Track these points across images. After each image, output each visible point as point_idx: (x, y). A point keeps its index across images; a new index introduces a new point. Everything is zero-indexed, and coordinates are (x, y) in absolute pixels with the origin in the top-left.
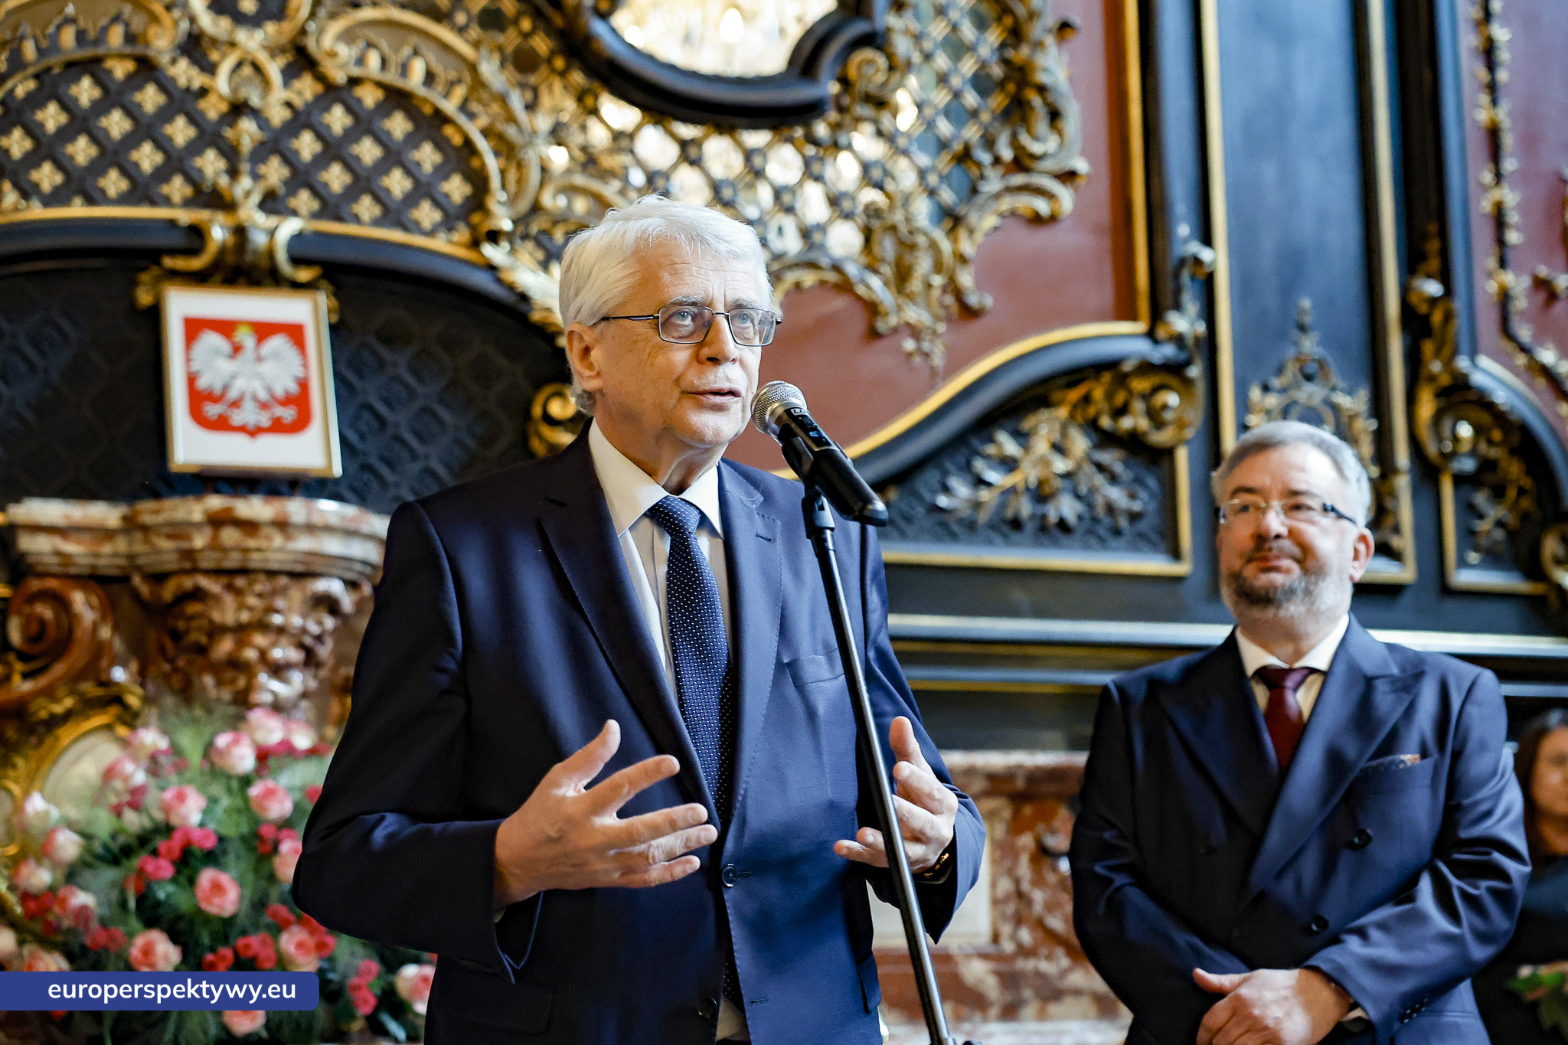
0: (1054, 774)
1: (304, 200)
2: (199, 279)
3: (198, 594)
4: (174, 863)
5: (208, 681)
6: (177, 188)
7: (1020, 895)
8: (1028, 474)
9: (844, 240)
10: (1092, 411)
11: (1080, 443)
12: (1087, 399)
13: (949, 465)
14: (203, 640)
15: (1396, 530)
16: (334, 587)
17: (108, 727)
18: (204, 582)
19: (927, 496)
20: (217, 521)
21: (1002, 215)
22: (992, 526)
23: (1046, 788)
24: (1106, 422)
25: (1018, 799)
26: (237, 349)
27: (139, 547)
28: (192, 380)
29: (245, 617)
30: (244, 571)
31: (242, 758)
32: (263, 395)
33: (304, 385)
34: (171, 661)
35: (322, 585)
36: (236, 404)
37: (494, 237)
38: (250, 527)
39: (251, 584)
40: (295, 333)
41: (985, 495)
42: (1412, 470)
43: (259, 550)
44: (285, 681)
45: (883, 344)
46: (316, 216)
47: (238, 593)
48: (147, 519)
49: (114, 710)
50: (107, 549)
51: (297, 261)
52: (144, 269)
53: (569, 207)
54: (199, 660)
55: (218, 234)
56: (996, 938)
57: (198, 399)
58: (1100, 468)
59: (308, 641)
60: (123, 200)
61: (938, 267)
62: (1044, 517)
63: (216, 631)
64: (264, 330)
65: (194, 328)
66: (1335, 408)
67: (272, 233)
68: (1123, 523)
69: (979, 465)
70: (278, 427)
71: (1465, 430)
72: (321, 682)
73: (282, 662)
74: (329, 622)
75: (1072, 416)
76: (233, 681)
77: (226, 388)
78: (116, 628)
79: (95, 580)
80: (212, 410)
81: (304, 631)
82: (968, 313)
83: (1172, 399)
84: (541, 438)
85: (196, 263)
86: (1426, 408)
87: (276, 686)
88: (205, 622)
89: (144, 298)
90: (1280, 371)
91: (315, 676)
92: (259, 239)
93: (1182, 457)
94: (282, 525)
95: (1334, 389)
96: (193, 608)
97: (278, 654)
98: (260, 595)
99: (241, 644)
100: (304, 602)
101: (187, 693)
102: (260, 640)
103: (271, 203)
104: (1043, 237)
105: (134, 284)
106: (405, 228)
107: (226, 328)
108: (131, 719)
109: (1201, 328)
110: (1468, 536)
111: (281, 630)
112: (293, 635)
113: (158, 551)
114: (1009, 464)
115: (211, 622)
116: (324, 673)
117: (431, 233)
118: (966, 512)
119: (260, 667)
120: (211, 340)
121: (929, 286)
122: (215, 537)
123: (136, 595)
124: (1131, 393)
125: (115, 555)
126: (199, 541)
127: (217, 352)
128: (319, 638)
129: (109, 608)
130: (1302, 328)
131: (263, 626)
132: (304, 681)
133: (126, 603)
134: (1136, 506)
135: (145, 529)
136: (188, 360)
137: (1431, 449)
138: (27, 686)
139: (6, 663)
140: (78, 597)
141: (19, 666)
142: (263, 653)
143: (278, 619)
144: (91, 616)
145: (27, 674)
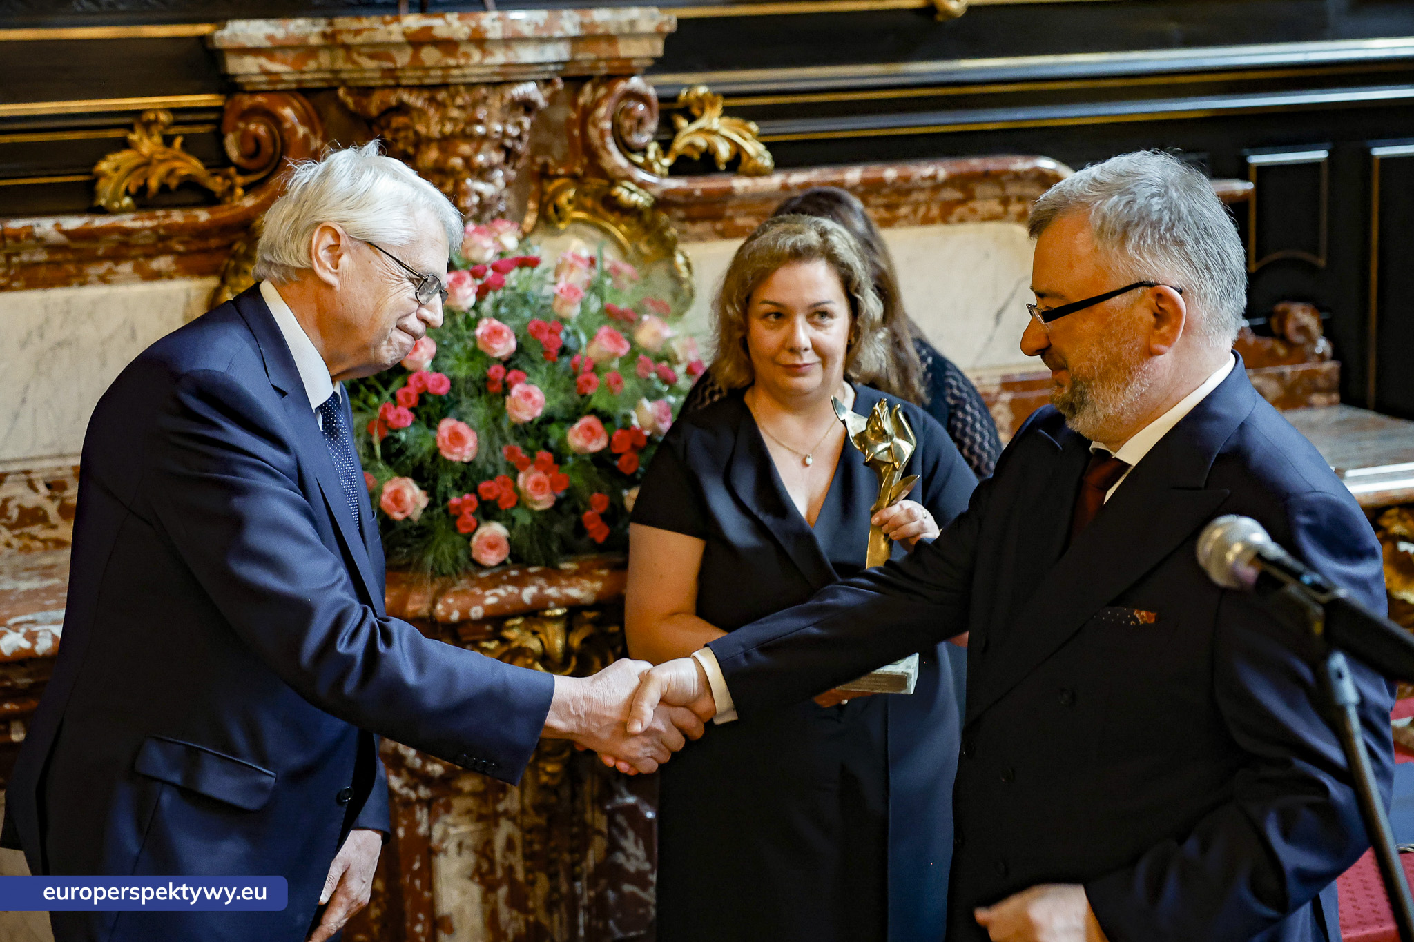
3: (402, 108)
4: (413, 410)
14: (411, 150)
16: (528, 90)
18: (406, 97)
20: (417, 42)
27: (341, 64)
29: (448, 128)
30: (445, 86)
31: (466, 298)
35: (520, 91)
38: (448, 46)
39: (453, 97)
43: (458, 67)
44: (491, 181)
47: (441, 106)
48: (348, 38)
50: (311, 66)
59: (508, 143)
63: (422, 142)
72: (518, 171)
73: (485, 165)
74: (527, 122)
79: (303, 92)
81: (504, 134)
87: (481, 187)
88: (411, 134)
91: (513, 168)
94: (479, 41)
96: (398, 121)
97: (480, 159)
98: (461, 108)
99: (446, 153)
100: (503, 107)
102: (465, 149)
111: (485, 137)
112: (496, 139)
113: (361, 69)
115: (416, 133)
116: (520, 164)
119: (466, 173)
122: (416, 57)
123: (342, 106)
125: (318, 72)
126: (402, 59)
128: (519, 138)
129: (316, 119)
131: (467, 137)
132: (505, 175)
133: (333, 113)
135: (346, 46)
138: (249, 202)
139: (227, 177)
140: (288, 112)
141: (240, 180)
142: (467, 160)
143: (480, 129)
144: (302, 131)
145: (248, 189)
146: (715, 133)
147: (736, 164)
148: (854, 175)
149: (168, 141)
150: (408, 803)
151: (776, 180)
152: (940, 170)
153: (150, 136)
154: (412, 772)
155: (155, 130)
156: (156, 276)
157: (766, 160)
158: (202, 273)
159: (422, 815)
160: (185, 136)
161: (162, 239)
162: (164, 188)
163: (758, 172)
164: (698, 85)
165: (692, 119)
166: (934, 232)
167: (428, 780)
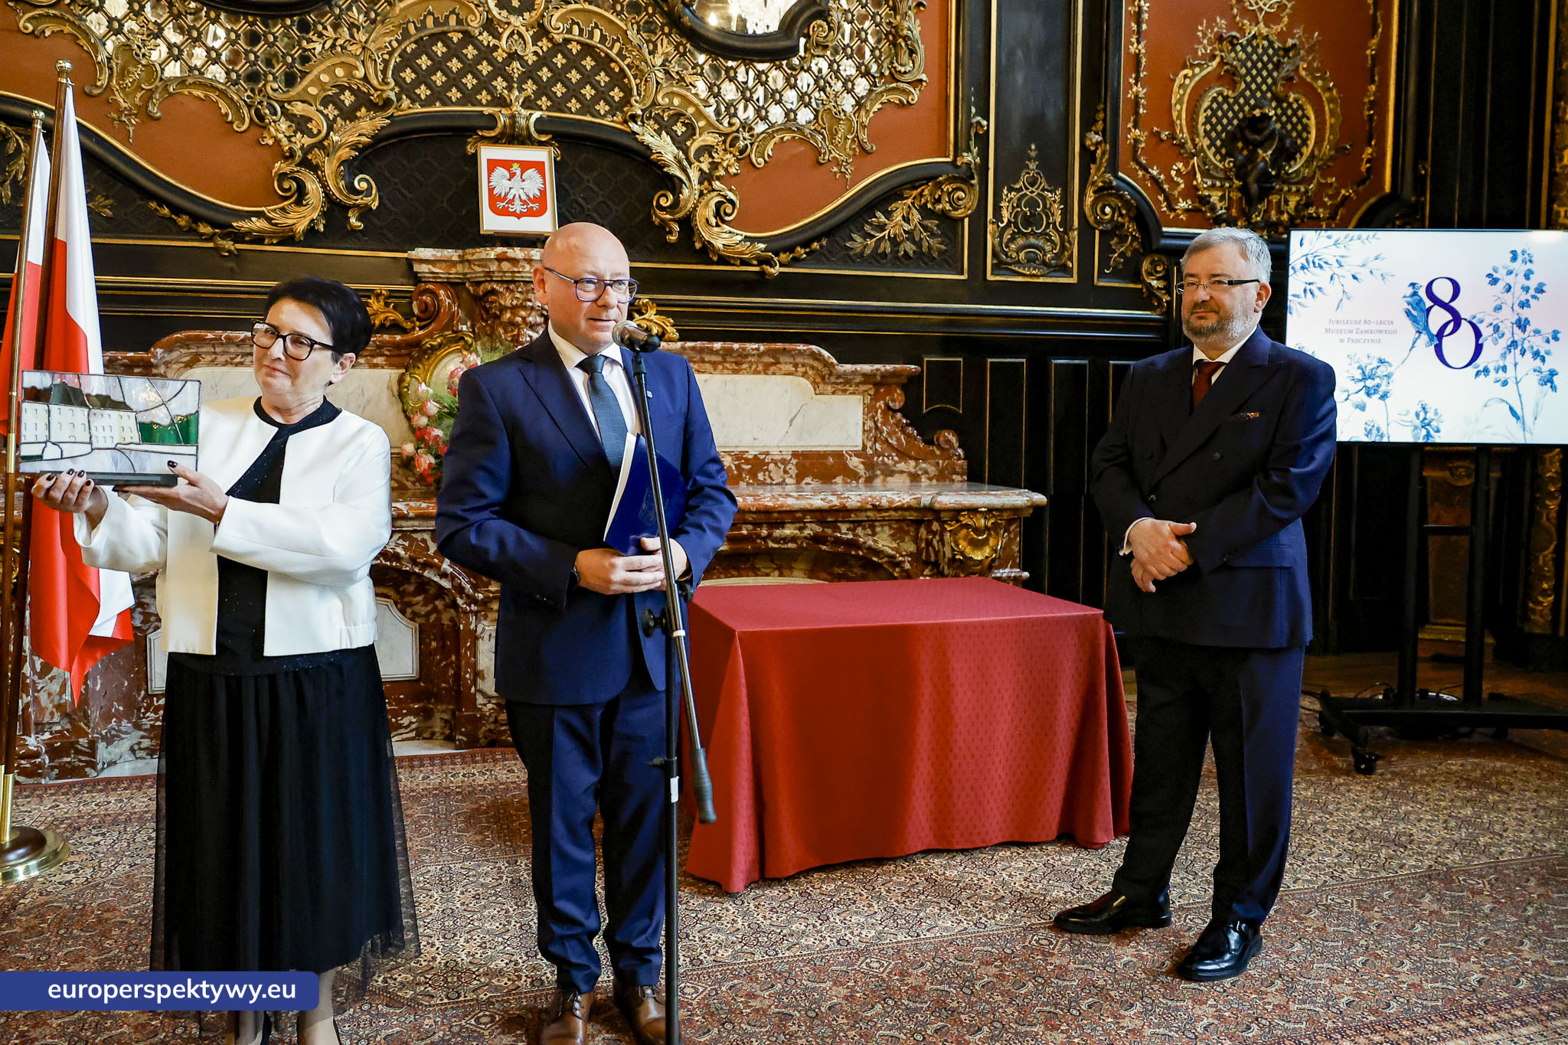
0: (894, 374)
1: (544, 102)
2: (495, 141)
3: (493, 292)
5: (501, 331)
6: (484, 96)
7: (877, 428)
8: (891, 230)
9: (804, 116)
10: (923, 201)
11: (916, 216)
12: (921, 195)
13: (852, 227)
14: (498, 312)
15: (1070, 258)
17: (459, 351)
18: (496, 286)
19: (842, 243)
20: (500, 259)
21: (882, 103)
22: (870, 255)
23: (890, 380)
24: (929, 206)
25: (877, 385)
26: (512, 175)
27: (466, 271)
28: (491, 190)
29: (515, 302)
30: (514, 282)
32: (524, 197)
33: (543, 192)
34: (486, 321)
36: (511, 202)
37: (633, 118)
38: (514, 261)
39: (517, 287)
40: (539, 166)
41: (871, 242)
42: (1080, 229)
43: (519, 272)
45: (822, 167)
46: (549, 109)
47: (512, 291)
48: (469, 257)
49: (462, 343)
50: (453, 271)
51: (539, 132)
52: (470, 136)
53: (672, 104)
54: (497, 322)
55: (502, 120)
56: (864, 447)
57: (494, 199)
58: (926, 228)
60: (459, 103)
61: (850, 132)
62: (898, 251)
63: (503, 309)
64: (525, 166)
65: (493, 164)
66: (1044, 199)
67: (528, 118)
68: (935, 255)
69: (867, 228)
70: (531, 213)
71: (1108, 210)
75: (913, 203)
76: (513, 331)
77: (506, 195)
78: (459, 307)
79: (449, 284)
80: (500, 205)
81: (543, 309)
82: (866, 152)
83: (961, 194)
84: (656, 216)
85: (493, 134)
86: (1089, 199)
87: (530, 333)
88: (498, 304)
89: (470, 150)
90: (1017, 181)
92: (523, 122)
93: (966, 220)
94: (529, 261)
95: (1044, 190)
96: (493, 298)
97: (530, 319)
98: (521, 293)
99: (514, 314)
101: (492, 335)
102: (523, 313)
103: (529, 104)
104: (904, 112)
105: (466, 143)
106: (593, 116)
107: (507, 164)
108: (468, 347)
109: (978, 160)
110: (1104, 262)
111: (532, 308)
113: (476, 272)
114: (881, 227)
115: (501, 304)
117: (603, 117)
118: (858, 250)
119: (523, 326)
120: (500, 171)
121: (846, 138)
122: (499, 266)
123: (467, 292)
124: (942, 191)
125: (457, 273)
126: (494, 267)
127: (503, 176)
129: (456, 298)
130: (1030, 159)
131: (525, 308)
133: (464, 295)
134: (944, 247)
135: (469, 261)
136: (489, 182)
137: (1091, 220)
138: (421, 333)
139: (413, 322)
140: (442, 292)
141: (418, 323)
142: (524, 319)
143: (530, 304)
144: (448, 301)
145: (421, 328)
146: (651, 321)
147: (662, 336)
148: (717, 345)
149: (387, 305)
150: (465, 612)
151: (679, 344)
152: (762, 348)
153: (379, 302)
154: (468, 596)
155: (381, 298)
156: (376, 366)
157: (676, 335)
158: (398, 367)
159: (472, 619)
160: (395, 304)
161: (379, 347)
162: (382, 325)
163: (670, 340)
164: (645, 299)
165: (641, 314)
166: (761, 377)
167: (476, 601)
